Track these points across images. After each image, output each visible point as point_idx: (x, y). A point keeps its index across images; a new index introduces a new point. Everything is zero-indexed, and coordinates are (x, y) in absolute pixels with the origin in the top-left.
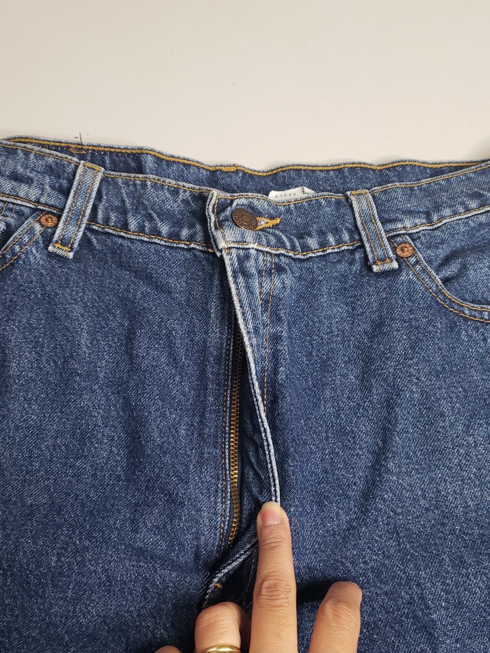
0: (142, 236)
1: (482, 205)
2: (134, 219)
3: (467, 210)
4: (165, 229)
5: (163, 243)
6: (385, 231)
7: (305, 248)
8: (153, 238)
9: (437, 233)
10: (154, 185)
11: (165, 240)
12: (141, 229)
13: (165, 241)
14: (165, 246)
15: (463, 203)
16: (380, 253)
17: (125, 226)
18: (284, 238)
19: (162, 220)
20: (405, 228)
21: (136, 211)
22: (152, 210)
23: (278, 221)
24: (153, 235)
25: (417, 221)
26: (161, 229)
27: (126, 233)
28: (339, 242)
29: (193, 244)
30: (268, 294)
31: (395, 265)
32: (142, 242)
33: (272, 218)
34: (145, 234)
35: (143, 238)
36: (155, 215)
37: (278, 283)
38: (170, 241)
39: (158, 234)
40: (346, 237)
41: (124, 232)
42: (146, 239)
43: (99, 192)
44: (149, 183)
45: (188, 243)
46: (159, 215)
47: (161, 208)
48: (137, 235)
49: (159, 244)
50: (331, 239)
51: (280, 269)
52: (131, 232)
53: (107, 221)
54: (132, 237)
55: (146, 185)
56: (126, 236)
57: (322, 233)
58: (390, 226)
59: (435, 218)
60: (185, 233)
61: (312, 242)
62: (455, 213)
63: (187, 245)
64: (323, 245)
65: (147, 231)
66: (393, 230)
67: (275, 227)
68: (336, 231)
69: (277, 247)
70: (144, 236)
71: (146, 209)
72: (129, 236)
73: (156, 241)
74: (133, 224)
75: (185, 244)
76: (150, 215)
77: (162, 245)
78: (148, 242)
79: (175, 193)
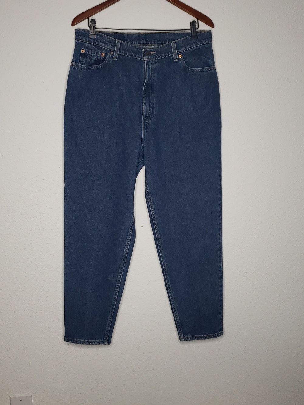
1: (196, 45)
3: (193, 46)
4: (133, 55)
6: (177, 52)
7: (162, 56)
9: (187, 52)
10: (131, 46)
12: (129, 55)
14: (133, 58)
15: (193, 44)
16: (176, 57)
17: (126, 54)
18: (157, 56)
19: (133, 53)
20: (181, 51)
21: (128, 51)
23: (155, 52)
24: (131, 56)
25: (184, 49)
28: (168, 54)
29: (139, 58)
30: (153, 68)
31: (178, 60)
32: (129, 57)
33: (154, 52)
37: (155, 65)
40: (170, 53)
43: (120, 46)
46: (132, 52)
47: (133, 50)
50: (167, 54)
51: (156, 63)
53: (122, 52)
56: (126, 56)
57: (165, 53)
58: (178, 51)
59: (187, 48)
60: (137, 56)
61: (163, 55)
62: (191, 47)
64: (165, 55)
66: (179, 51)
67: (155, 54)
68: (168, 52)
69: (155, 58)
71: (130, 50)
74: (128, 53)
75: (137, 58)
79: (135, 47)
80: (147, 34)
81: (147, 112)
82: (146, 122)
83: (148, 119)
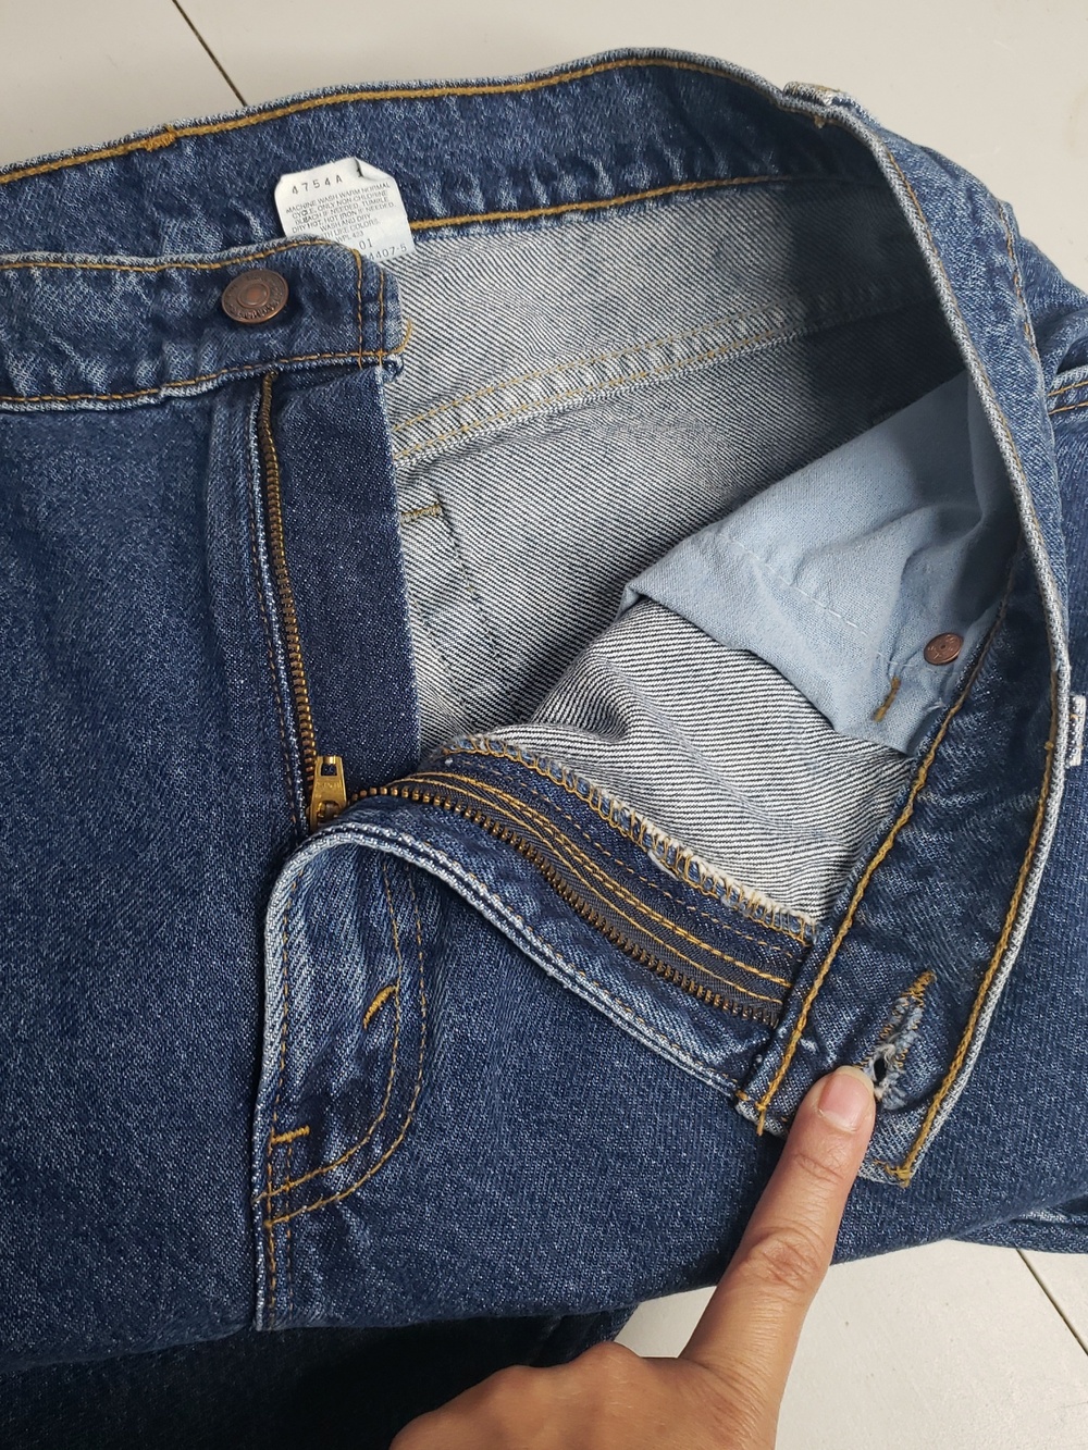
0: (50, 401)
2: (23, 367)
4: (97, 374)
5: (100, 406)
8: (76, 400)
10: (50, 276)
11: (105, 398)
12: (45, 388)
13: (105, 402)
14: (108, 411)
17: (8, 387)
19: (86, 355)
21: (22, 344)
22: (59, 334)
24: (76, 394)
26: (90, 376)
27: (14, 402)
29: (164, 389)
32: (54, 413)
34: (56, 394)
35: (54, 406)
36: (67, 347)
38: (115, 397)
39: (87, 388)
41: (8, 402)
42: (60, 407)
44: (36, 273)
45: (155, 391)
47: (77, 325)
48: (38, 402)
49: (93, 411)
52: (22, 397)
54: (29, 408)
55: (31, 278)
56: (16, 408)
60: (144, 371)
63: (155, 395)
65: (59, 387)
70: (56, 401)
71: (42, 336)
72: (22, 409)
73: (84, 405)
74: (23, 379)
75: (149, 395)
76: (56, 347)
77: (101, 412)
78: (69, 412)
79: (102, 280)
80: (221, 138)
81: (337, 1030)
82: (317, 1189)
83: (348, 1128)
